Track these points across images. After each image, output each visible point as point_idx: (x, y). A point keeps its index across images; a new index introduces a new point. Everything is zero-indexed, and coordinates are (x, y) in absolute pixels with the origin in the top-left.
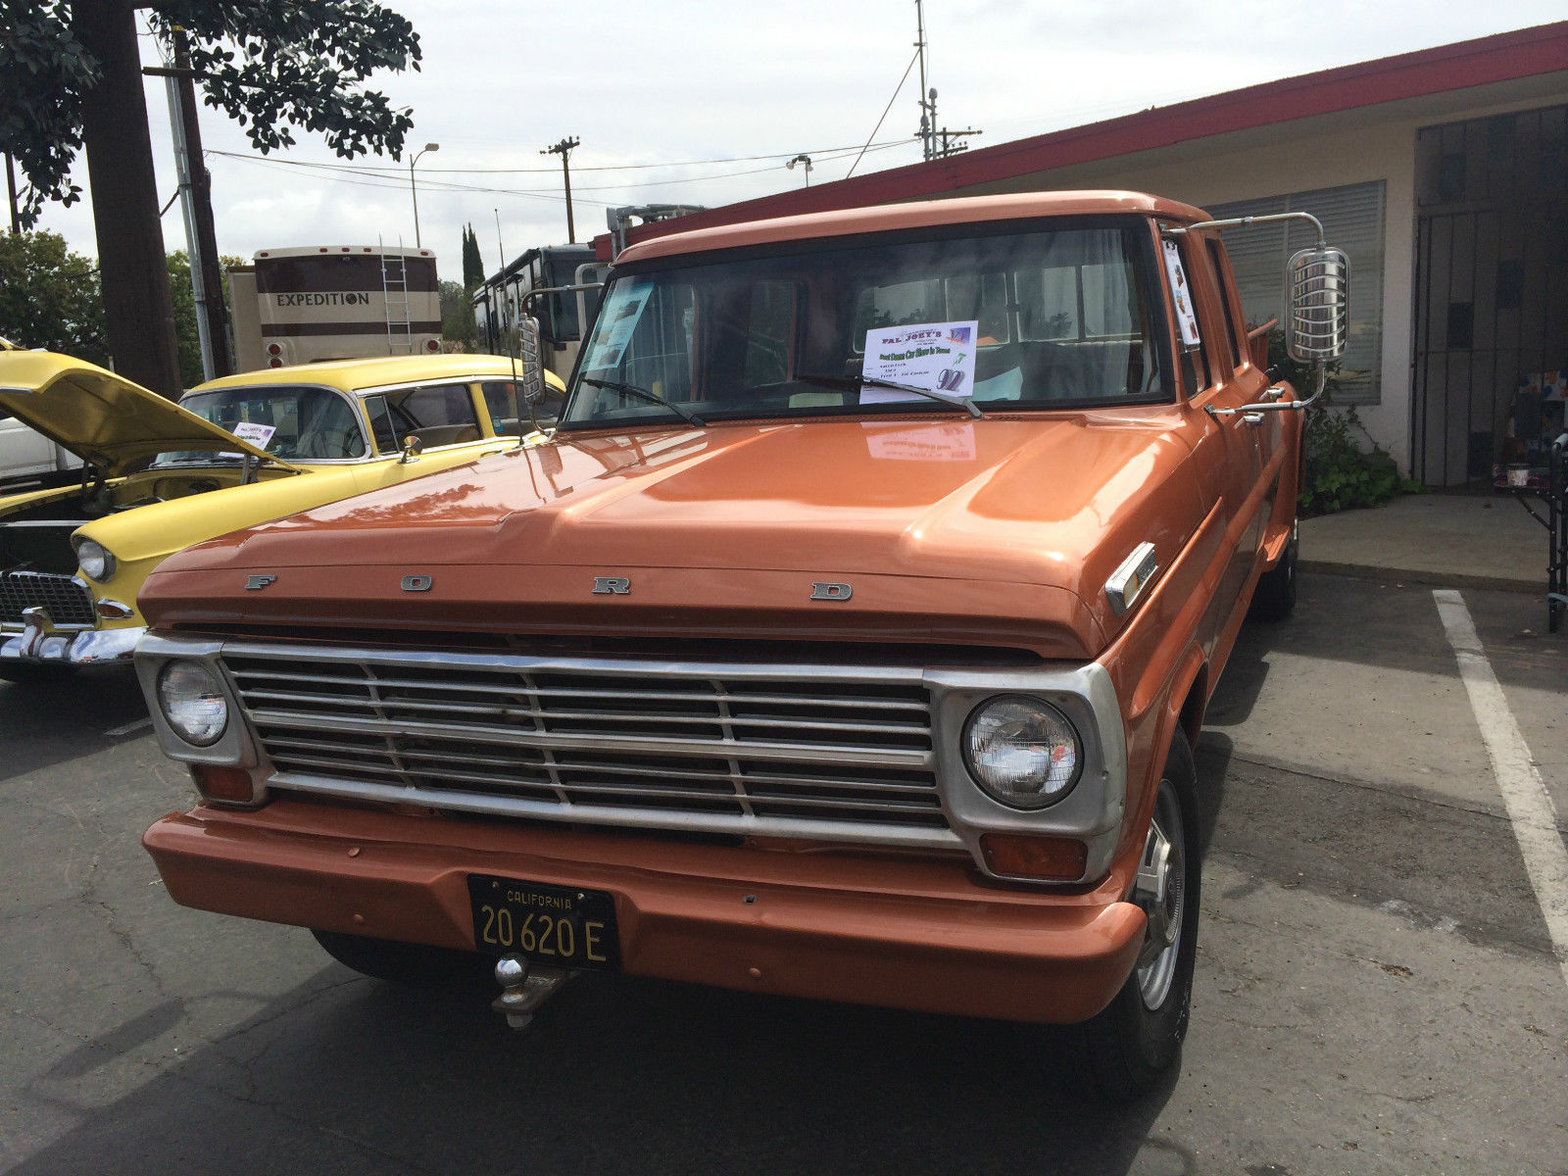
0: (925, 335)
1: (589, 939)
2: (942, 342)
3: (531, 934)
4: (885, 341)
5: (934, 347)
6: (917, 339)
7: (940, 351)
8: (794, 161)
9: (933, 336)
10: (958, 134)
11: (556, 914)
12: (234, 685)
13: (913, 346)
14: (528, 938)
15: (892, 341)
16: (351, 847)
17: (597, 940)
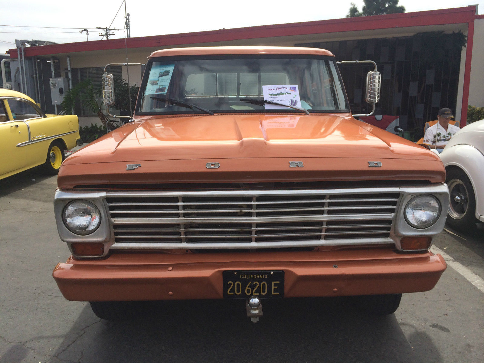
0: (282, 88)
1: (273, 287)
2: (288, 91)
3: (250, 289)
4: (269, 89)
5: (286, 92)
6: (280, 89)
7: (288, 94)
8: (82, 31)
9: (285, 89)
10: (111, 30)
11: (260, 281)
12: (108, 209)
13: (279, 91)
14: (248, 291)
15: (271, 90)
16: (168, 267)
17: (276, 287)
